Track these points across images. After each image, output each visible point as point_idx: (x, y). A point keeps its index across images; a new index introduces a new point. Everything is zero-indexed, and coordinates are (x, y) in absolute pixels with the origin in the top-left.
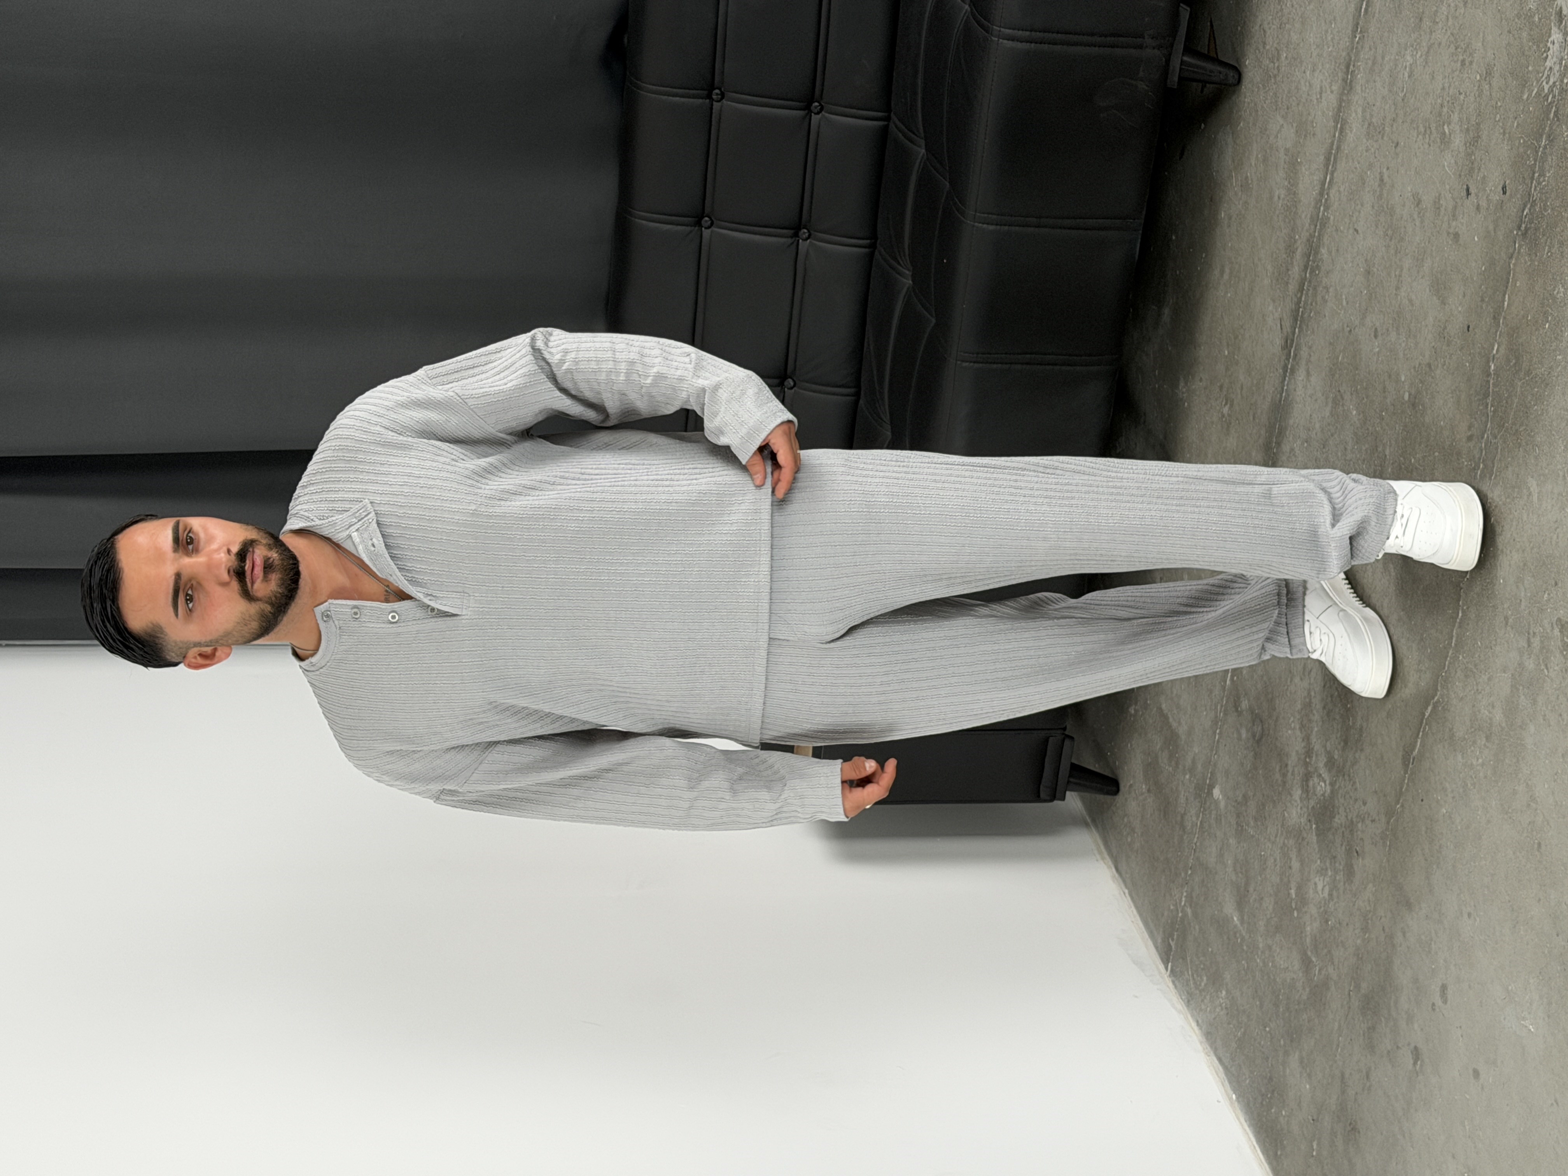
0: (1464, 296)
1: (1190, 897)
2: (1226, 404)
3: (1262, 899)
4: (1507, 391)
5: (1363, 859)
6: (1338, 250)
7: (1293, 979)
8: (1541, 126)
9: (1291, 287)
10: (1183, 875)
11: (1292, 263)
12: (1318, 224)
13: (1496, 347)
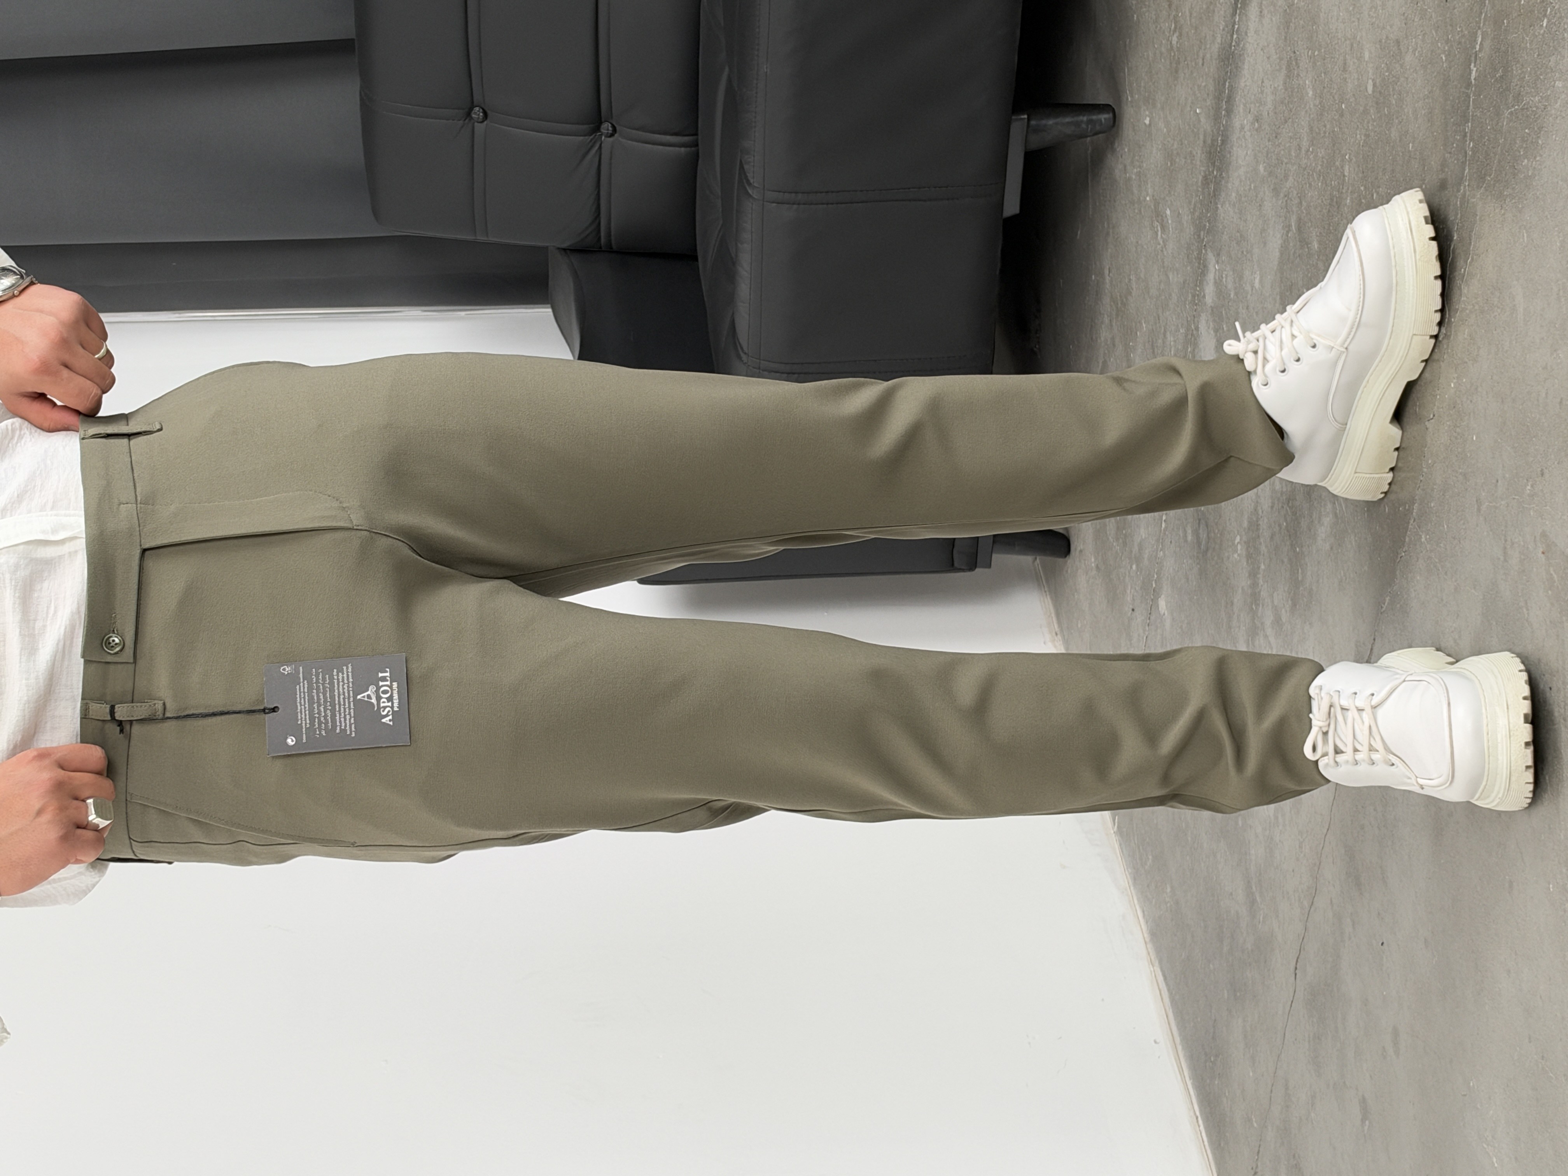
13: (1479, 40)
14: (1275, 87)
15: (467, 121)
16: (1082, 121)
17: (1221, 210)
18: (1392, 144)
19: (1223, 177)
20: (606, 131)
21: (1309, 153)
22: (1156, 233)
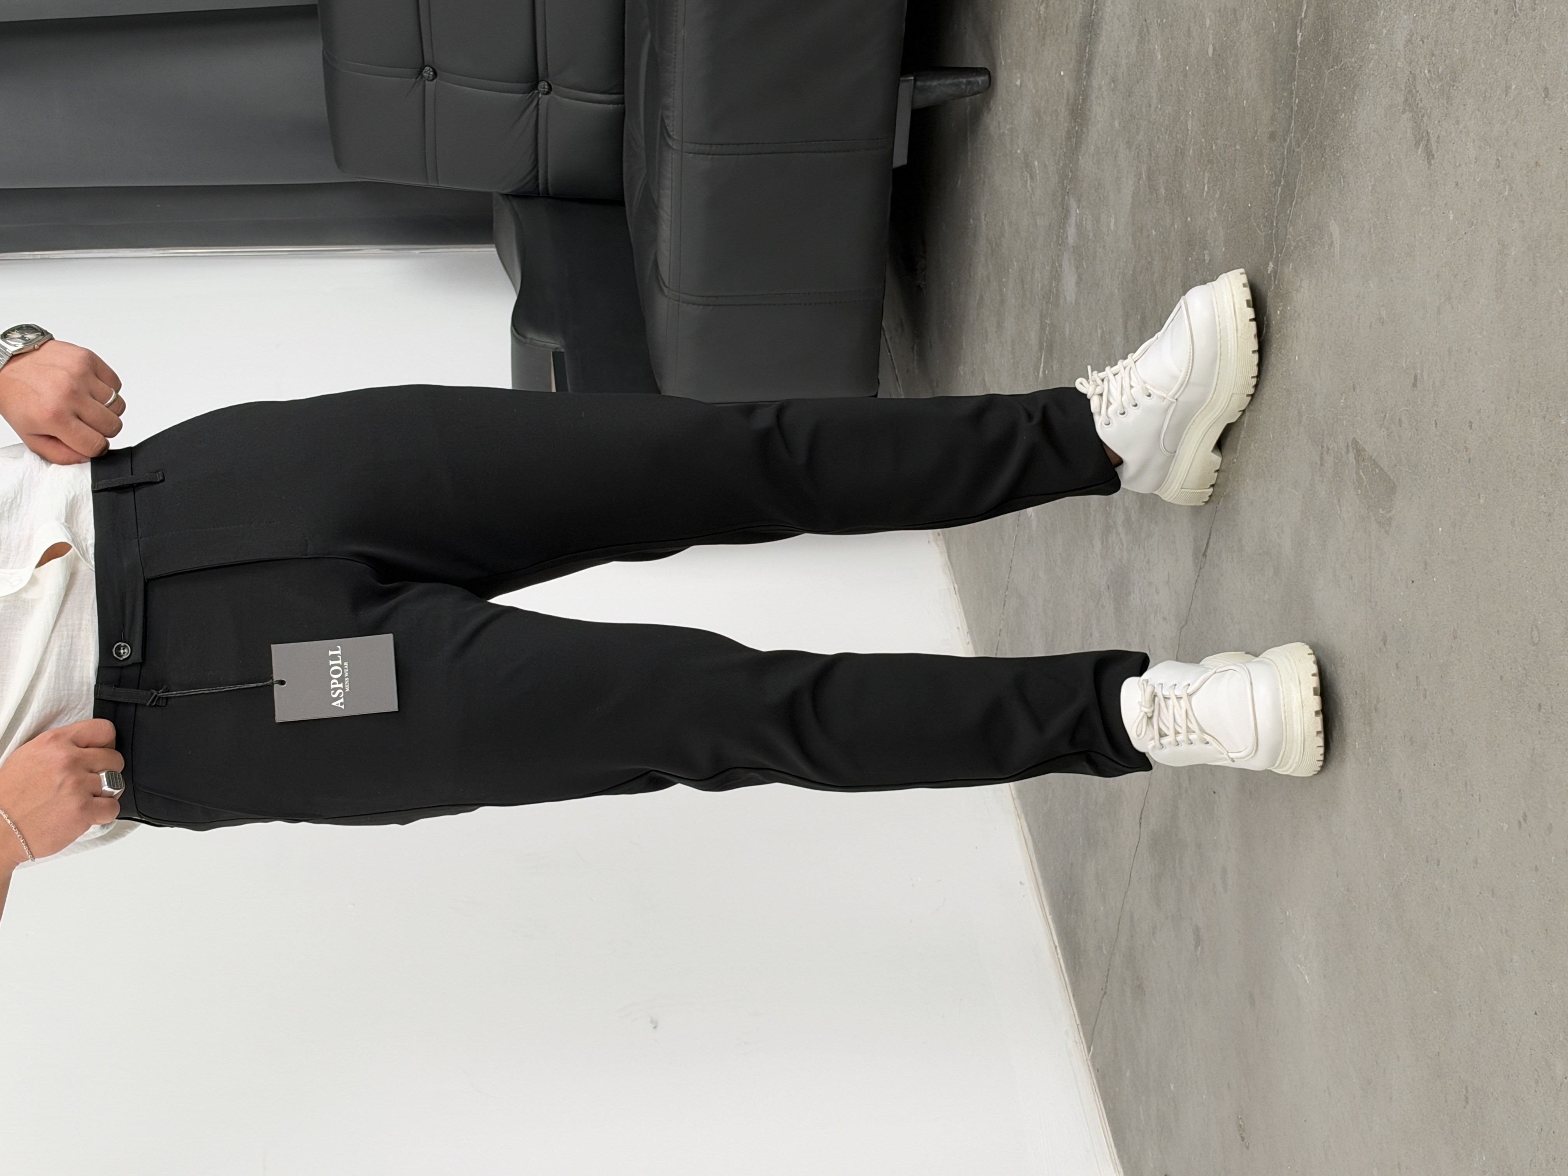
4: (1314, 78)
13: (1305, 8)
14: (1128, 52)
15: (418, 79)
16: (962, 82)
17: (1081, 161)
18: (1228, 101)
19: (1083, 132)
20: (543, 90)
21: (1158, 110)
22: (1026, 182)
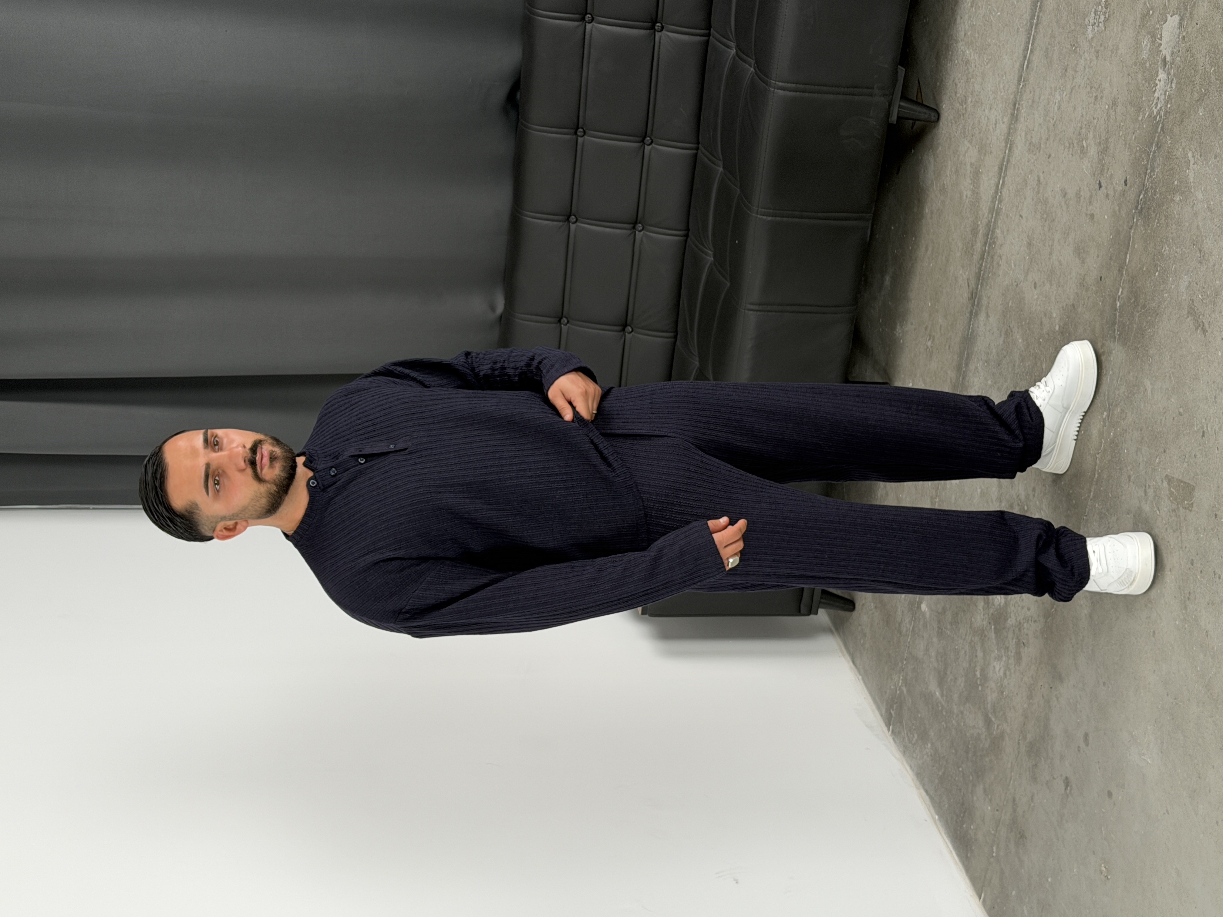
0: (1098, 256)
1: (905, 680)
2: (929, 340)
3: (956, 679)
4: (1129, 319)
5: (1028, 647)
6: (1008, 230)
7: (978, 733)
8: (1152, 137)
9: (975, 257)
10: (900, 664)
11: (976, 241)
12: (994, 213)
